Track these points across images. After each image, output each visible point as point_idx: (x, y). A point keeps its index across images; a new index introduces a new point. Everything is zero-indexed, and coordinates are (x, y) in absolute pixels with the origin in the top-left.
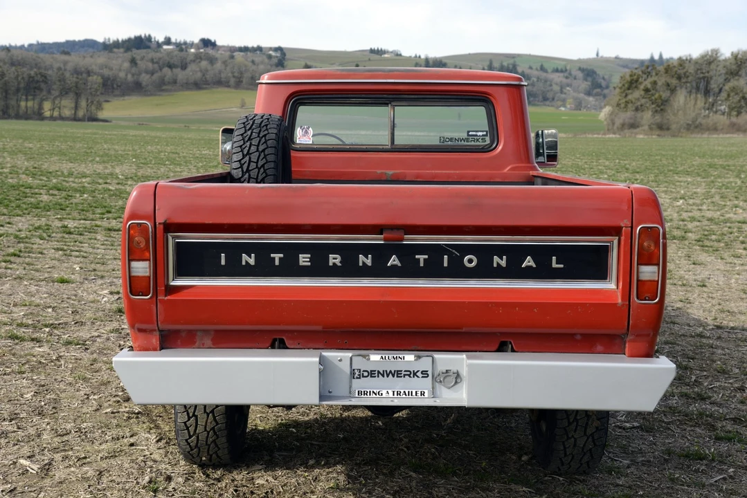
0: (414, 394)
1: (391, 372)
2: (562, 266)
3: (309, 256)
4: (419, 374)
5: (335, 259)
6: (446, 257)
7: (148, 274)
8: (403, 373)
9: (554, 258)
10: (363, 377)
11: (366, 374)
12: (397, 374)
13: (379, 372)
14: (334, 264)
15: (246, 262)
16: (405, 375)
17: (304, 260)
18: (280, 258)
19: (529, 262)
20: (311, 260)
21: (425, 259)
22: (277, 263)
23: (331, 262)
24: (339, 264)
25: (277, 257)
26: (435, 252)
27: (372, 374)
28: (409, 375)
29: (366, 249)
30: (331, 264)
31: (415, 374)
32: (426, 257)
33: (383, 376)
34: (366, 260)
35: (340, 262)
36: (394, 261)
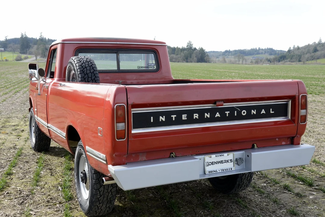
0: (228, 170)
1: (219, 161)
2: (273, 112)
3: (186, 115)
4: (229, 161)
5: (196, 116)
6: (236, 112)
7: (124, 129)
8: (224, 161)
9: (271, 109)
10: (210, 165)
11: (210, 164)
12: (221, 162)
13: (215, 162)
14: (196, 118)
15: (162, 120)
16: (224, 162)
17: (184, 117)
18: (175, 117)
19: (263, 112)
20: (187, 117)
21: (228, 113)
22: (174, 119)
23: (194, 117)
24: (198, 118)
25: (174, 116)
26: (232, 109)
27: (212, 163)
28: (226, 162)
29: (207, 111)
30: (194, 118)
31: (228, 161)
32: (229, 112)
33: (216, 164)
34: (207, 115)
35: (198, 117)
36: (218, 115)
